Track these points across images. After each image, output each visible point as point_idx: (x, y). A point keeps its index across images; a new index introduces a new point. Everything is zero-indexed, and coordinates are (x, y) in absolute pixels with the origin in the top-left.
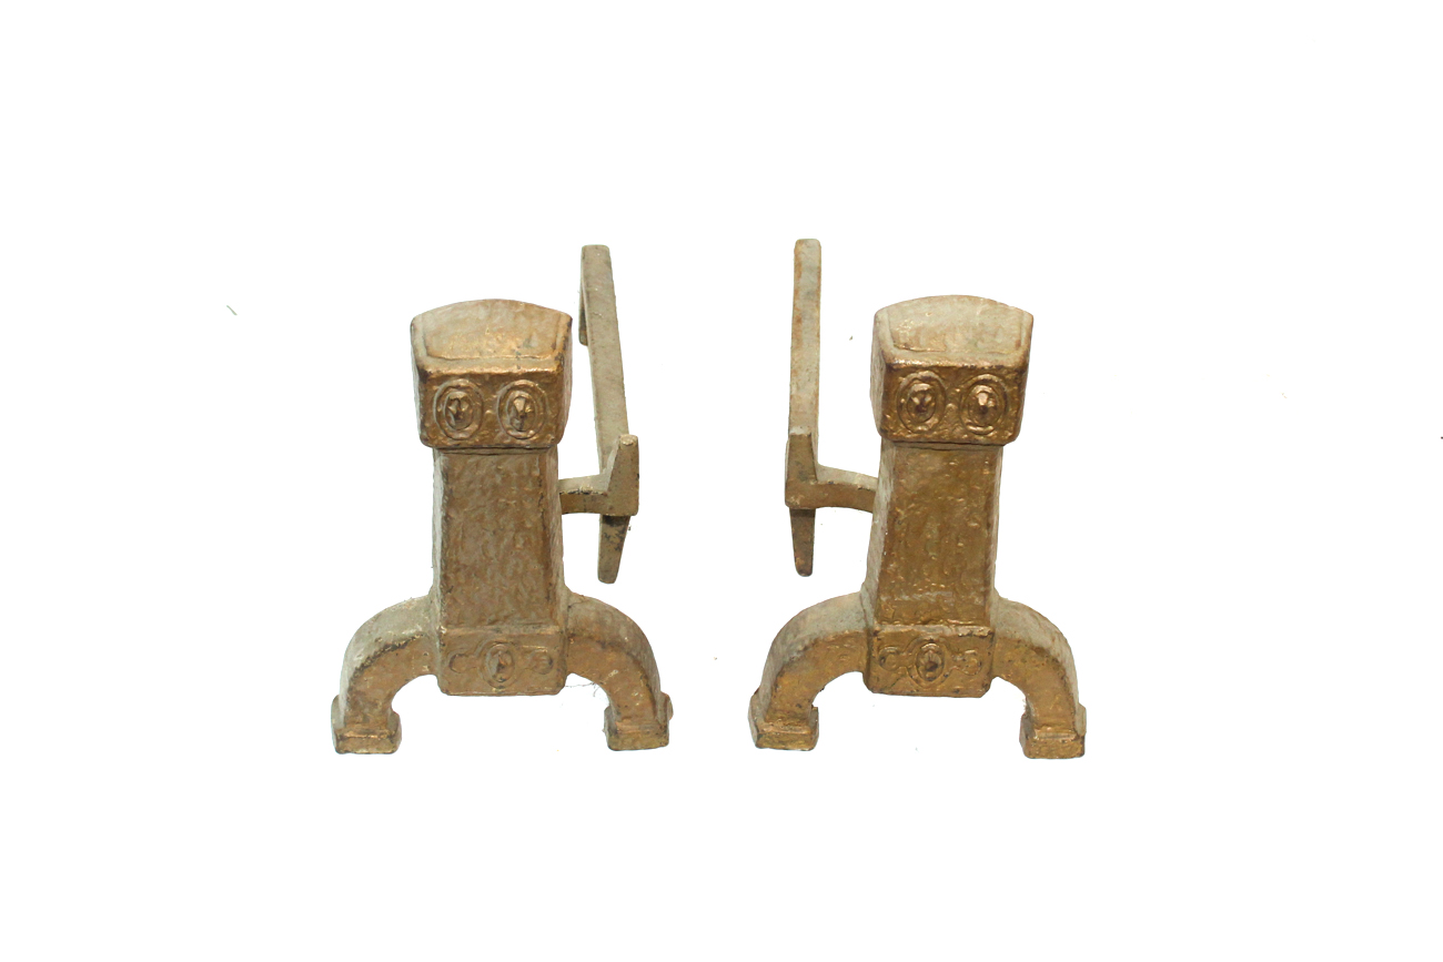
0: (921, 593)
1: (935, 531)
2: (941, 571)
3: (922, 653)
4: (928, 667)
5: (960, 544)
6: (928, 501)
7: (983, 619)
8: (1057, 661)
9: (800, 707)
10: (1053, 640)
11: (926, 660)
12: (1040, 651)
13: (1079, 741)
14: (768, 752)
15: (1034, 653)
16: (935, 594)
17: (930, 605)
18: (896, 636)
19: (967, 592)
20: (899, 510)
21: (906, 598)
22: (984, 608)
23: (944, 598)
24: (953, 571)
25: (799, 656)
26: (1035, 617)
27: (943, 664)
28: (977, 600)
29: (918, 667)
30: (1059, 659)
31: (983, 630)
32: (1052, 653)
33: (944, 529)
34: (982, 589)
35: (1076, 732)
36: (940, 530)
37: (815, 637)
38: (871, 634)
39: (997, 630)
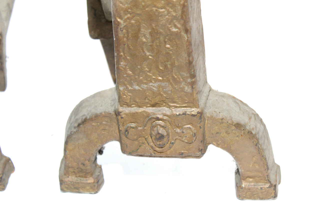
0: (146, 84)
1: (148, 36)
2: (157, 67)
3: (153, 127)
4: (158, 137)
5: (168, 46)
6: (138, 12)
7: (194, 103)
8: (251, 133)
9: (84, 165)
10: (250, 118)
11: (156, 132)
12: (238, 126)
13: (273, 188)
14: (70, 195)
15: (233, 128)
16: (156, 85)
17: (154, 93)
18: (133, 116)
19: (180, 83)
20: (119, 20)
21: (137, 87)
22: (192, 94)
23: (163, 88)
24: (166, 66)
25: (75, 130)
26: (236, 102)
27: (168, 135)
28: (186, 88)
29: (151, 137)
30: (254, 132)
31: (194, 111)
32: (248, 128)
33: (154, 34)
34: (189, 80)
35: (270, 182)
36: (151, 34)
37: (84, 118)
38: (117, 113)
39: (206, 111)
